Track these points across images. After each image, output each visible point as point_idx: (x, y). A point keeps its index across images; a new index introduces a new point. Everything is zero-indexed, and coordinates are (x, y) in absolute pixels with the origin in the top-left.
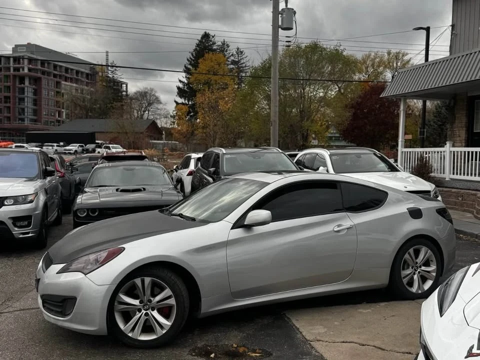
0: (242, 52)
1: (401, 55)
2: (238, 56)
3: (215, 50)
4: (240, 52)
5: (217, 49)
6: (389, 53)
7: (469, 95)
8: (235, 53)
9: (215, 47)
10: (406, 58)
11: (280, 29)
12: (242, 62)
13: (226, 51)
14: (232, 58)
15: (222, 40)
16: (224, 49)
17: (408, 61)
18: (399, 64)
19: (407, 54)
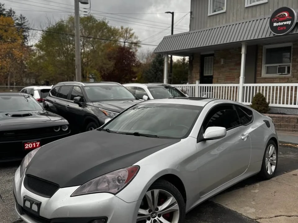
0: (24, 18)
1: (129, 30)
2: (22, 20)
3: (4, 15)
4: (23, 17)
5: (6, 14)
6: (122, 28)
7: (202, 54)
8: (19, 18)
9: (4, 12)
10: (132, 32)
11: (80, 3)
12: (24, 25)
13: (13, 16)
14: (17, 21)
15: (10, 9)
16: (11, 14)
17: (133, 34)
18: (128, 35)
19: (132, 30)
